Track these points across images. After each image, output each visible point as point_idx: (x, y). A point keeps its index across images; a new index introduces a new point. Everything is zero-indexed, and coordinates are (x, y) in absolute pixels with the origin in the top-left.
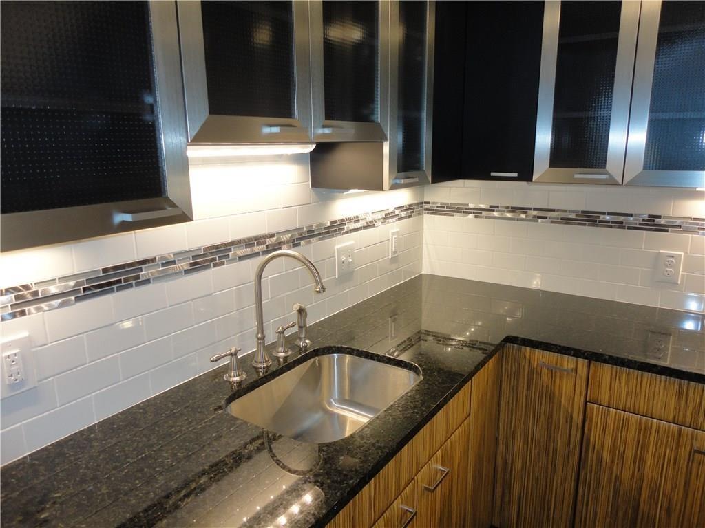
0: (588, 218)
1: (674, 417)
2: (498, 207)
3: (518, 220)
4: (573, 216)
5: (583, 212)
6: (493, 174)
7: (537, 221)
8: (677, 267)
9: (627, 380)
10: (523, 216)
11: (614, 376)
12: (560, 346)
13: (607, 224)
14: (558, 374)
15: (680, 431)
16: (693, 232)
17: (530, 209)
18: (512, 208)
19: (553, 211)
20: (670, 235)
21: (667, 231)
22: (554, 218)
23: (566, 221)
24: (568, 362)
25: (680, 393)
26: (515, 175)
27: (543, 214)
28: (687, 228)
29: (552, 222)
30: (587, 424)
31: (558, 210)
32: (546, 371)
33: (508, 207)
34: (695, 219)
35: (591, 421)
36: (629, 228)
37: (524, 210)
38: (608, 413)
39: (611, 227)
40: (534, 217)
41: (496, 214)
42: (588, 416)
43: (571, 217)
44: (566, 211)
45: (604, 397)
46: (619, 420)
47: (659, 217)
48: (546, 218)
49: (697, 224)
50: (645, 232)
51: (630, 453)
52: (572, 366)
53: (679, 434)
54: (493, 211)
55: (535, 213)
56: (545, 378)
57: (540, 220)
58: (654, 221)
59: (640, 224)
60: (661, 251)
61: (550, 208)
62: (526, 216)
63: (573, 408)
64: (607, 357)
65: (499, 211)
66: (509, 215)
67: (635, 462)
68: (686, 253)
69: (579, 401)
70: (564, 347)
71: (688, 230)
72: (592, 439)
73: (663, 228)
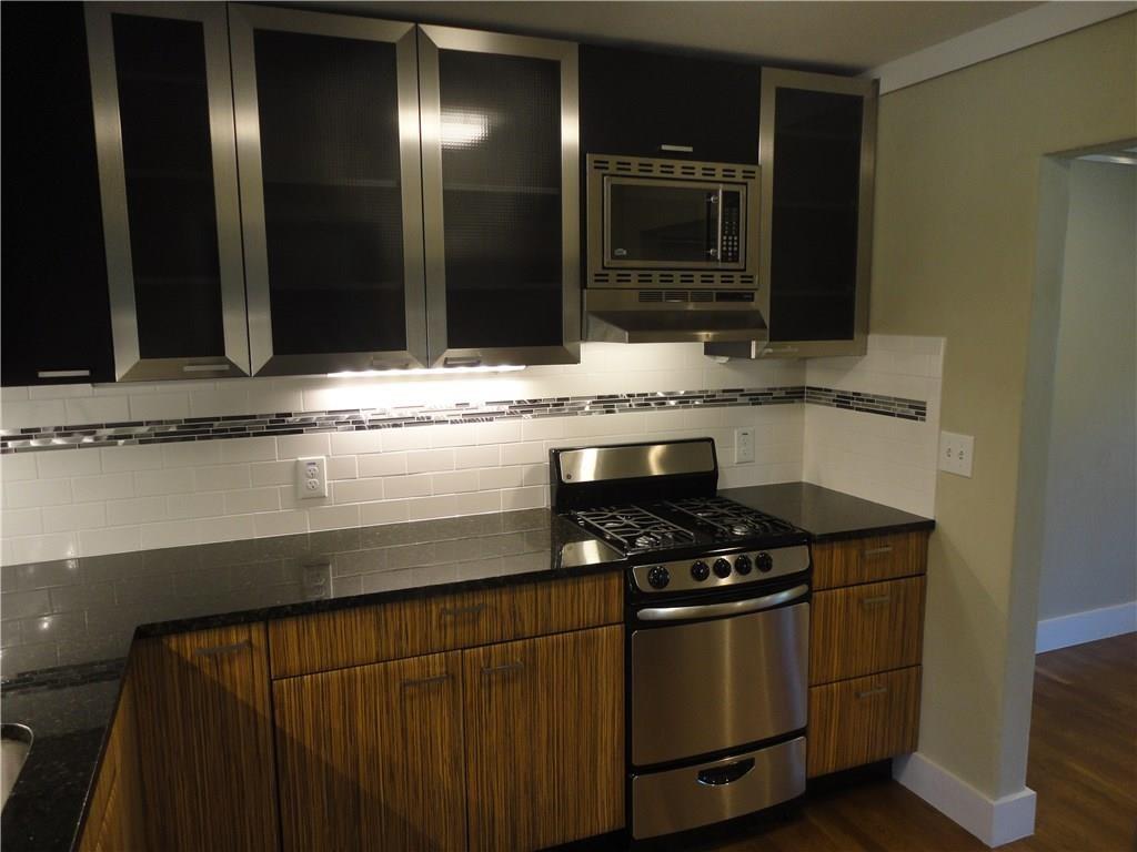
0: (195, 430)
1: (377, 655)
2: (38, 430)
3: (79, 447)
4: (173, 429)
5: (186, 420)
6: (42, 374)
7: (116, 444)
8: (319, 475)
9: (318, 630)
10: (88, 440)
11: (301, 630)
12: (223, 615)
13: (223, 434)
14: (226, 658)
15: (386, 668)
16: (330, 428)
17: (101, 426)
18: (66, 428)
19: (140, 424)
20: (307, 437)
21: (301, 432)
22: (142, 435)
23: (165, 437)
24: (237, 636)
25: (378, 622)
26: (86, 373)
27: (122, 432)
28: (322, 424)
29: (141, 442)
30: (277, 712)
31: (148, 423)
32: (208, 660)
33: (57, 429)
34: (330, 412)
35: (282, 704)
36: (255, 435)
37: (90, 429)
38: (302, 683)
39: (230, 436)
40: (110, 437)
41: (33, 443)
42: (277, 701)
43: (171, 430)
44: (160, 422)
45: (294, 663)
46: (317, 686)
47: (290, 415)
48: (130, 437)
49: (333, 419)
50: (275, 437)
51: (337, 725)
52: (243, 638)
53: (386, 673)
54: (30, 438)
55: (110, 431)
56: (207, 671)
57: (121, 442)
58: (284, 421)
59: (268, 428)
60: (300, 459)
61: (134, 420)
62: (96, 439)
63: (254, 699)
64: (289, 608)
65: (41, 437)
66: (58, 441)
67: (345, 733)
68: (328, 456)
69: (261, 684)
70: (230, 614)
71: (324, 427)
72: (288, 730)
73: (297, 429)
